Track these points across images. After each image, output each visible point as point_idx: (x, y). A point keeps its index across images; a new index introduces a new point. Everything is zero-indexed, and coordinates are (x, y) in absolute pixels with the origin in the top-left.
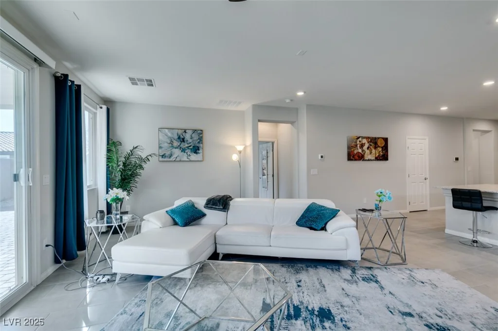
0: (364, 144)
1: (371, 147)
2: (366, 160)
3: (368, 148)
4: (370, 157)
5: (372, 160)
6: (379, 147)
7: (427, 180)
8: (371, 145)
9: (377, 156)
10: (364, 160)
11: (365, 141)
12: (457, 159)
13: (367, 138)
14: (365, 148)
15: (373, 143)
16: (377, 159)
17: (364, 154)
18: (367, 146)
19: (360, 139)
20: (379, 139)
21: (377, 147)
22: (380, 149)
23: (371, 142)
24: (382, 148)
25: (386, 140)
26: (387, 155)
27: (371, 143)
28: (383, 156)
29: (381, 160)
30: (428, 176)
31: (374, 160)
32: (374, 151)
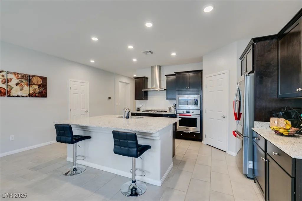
0: (11, 79)
1: (22, 83)
2: (14, 96)
3: (17, 84)
4: (20, 93)
5: (23, 96)
6: (34, 84)
7: (88, 113)
8: (22, 82)
9: (31, 93)
10: (9, 96)
11: (10, 76)
12: (110, 98)
13: (15, 74)
14: (12, 84)
15: (26, 80)
16: (31, 95)
17: (11, 90)
18: (16, 82)
19: (4, 74)
20: (35, 77)
21: (32, 84)
22: (37, 87)
23: (21, 78)
24: (39, 86)
25: (44, 79)
26: (46, 93)
27: (22, 80)
28: (39, 93)
29: (37, 97)
30: (88, 110)
31: (27, 97)
32: (26, 88)
